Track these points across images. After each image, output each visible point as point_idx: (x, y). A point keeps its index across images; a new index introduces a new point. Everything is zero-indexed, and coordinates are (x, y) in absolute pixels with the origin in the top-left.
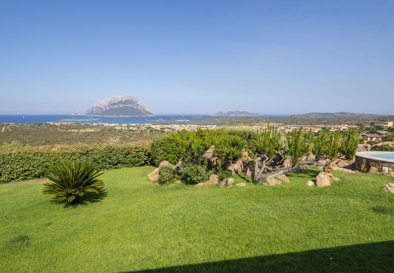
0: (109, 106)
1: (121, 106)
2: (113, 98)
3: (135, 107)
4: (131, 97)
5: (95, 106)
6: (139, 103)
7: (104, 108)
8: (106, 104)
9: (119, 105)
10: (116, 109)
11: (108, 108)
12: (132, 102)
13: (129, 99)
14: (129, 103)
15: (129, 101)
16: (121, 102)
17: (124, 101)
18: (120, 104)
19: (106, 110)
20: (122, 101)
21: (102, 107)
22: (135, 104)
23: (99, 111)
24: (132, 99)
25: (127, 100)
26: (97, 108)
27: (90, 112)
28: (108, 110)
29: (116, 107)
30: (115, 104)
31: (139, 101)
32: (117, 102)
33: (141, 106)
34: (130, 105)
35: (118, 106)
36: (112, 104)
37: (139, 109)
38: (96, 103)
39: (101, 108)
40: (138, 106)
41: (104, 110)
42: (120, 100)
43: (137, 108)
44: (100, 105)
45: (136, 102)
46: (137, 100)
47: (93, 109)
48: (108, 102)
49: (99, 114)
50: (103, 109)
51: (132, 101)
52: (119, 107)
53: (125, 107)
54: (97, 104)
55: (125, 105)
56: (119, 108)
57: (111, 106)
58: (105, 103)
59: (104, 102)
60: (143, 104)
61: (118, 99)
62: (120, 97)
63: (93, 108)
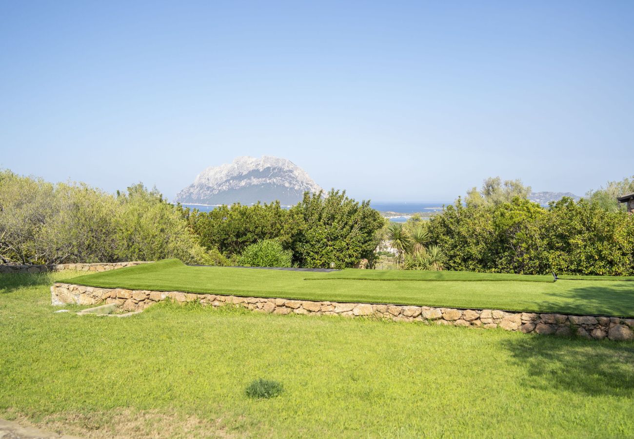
0: (226, 181)
1: (255, 181)
2: (237, 163)
3: (287, 185)
4: (278, 159)
5: (196, 182)
6: (297, 174)
7: (215, 187)
8: (222, 178)
9: (250, 179)
10: (243, 188)
11: (224, 187)
12: (280, 172)
13: (274, 164)
14: (274, 176)
15: (274, 169)
16: (255, 173)
17: (261, 170)
18: (252, 177)
19: (219, 191)
20: (258, 170)
21: (211, 185)
22: (287, 177)
23: (205, 195)
24: (280, 165)
25: (268, 168)
26: (201, 186)
27: (184, 197)
28: (224, 191)
29: (243, 183)
30: (240, 177)
31: (296, 168)
32: (245, 173)
33: (302, 182)
34: (275, 180)
35: (249, 181)
36: (233, 178)
37: (296, 187)
38: (198, 176)
39: (208, 188)
40: (294, 182)
41: (216, 192)
42: (252, 167)
43: (292, 186)
44: (208, 179)
45: (291, 171)
46: (291, 167)
47: (192, 190)
48: (225, 172)
49: (203, 201)
50: (214, 189)
51: (280, 170)
52: (250, 184)
53: (263, 184)
54: (200, 178)
55: (264, 179)
56: (251, 186)
57: (231, 181)
58: (218, 176)
59: (216, 174)
60: (307, 176)
61: (248, 166)
62: (254, 159)
63: (192, 186)
